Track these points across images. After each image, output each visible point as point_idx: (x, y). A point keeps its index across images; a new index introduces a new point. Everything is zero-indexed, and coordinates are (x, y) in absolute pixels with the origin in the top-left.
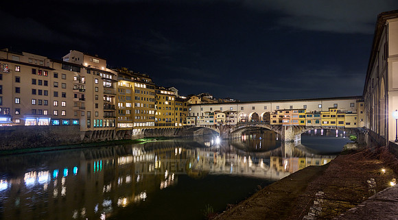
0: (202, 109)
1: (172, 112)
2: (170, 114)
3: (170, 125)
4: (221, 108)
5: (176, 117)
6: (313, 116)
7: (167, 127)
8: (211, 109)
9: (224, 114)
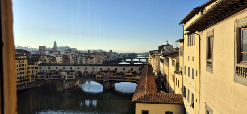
0: (50, 68)
1: (25, 71)
2: (23, 73)
3: (23, 81)
4: (64, 68)
5: (29, 74)
6: (120, 75)
7: (20, 83)
8: (57, 68)
9: (66, 73)
